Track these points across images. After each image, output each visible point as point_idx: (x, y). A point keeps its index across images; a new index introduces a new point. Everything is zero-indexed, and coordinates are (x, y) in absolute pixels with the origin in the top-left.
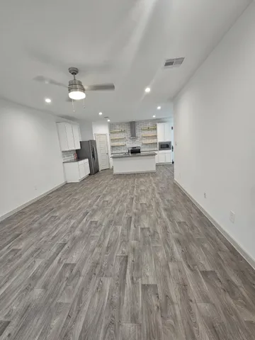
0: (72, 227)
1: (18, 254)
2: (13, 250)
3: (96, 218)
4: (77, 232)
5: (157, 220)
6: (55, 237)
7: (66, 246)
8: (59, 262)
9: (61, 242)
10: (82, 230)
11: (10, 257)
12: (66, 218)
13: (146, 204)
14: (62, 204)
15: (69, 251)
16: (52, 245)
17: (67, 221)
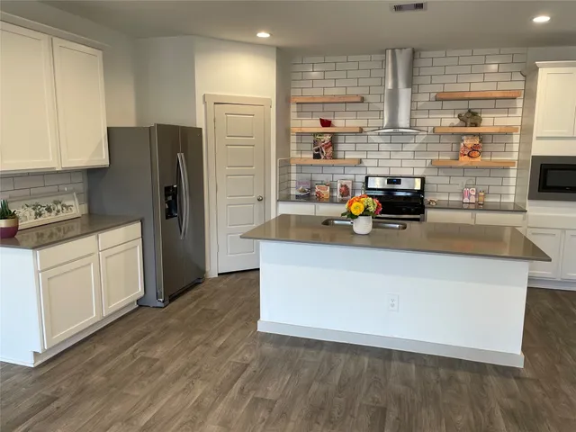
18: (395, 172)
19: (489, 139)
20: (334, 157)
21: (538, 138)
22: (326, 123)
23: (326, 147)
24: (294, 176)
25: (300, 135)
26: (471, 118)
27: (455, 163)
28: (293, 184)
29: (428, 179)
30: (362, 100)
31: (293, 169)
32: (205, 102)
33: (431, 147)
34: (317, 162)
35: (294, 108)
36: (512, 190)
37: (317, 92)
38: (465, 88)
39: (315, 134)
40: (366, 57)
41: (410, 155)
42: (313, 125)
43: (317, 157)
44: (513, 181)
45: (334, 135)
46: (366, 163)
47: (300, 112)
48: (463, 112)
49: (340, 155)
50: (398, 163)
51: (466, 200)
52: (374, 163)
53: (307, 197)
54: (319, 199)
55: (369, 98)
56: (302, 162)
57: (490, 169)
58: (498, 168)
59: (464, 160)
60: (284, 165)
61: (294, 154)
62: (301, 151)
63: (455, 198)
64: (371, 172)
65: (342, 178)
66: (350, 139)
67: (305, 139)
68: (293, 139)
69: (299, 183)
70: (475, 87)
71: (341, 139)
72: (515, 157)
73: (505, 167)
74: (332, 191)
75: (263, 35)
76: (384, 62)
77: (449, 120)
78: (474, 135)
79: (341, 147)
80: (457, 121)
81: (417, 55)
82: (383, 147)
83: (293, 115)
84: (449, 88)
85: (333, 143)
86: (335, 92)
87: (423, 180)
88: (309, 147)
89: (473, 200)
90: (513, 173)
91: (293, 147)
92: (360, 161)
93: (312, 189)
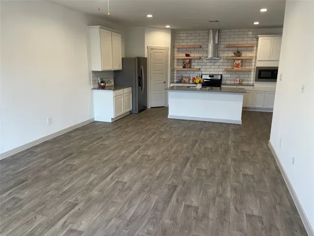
0: (91, 184)
1: (18, 204)
2: (14, 198)
3: (126, 178)
4: (95, 193)
5: (214, 199)
6: (65, 192)
7: (77, 208)
8: (64, 226)
9: (71, 200)
10: (101, 191)
11: (9, 206)
12: (86, 170)
13: (206, 171)
14: (85, 149)
15: (79, 214)
16: (59, 203)
17: (86, 174)
18: (211, 73)
19: (244, 61)
20: (190, 68)
21: (258, 61)
22: (187, 55)
23: (187, 64)
24: (175, 75)
25: (178, 59)
26: (238, 54)
27: (232, 70)
28: (175, 77)
29: (223, 76)
30: (201, 47)
31: (175, 72)
32: (148, 49)
33: (224, 64)
34: (184, 69)
35: (176, 50)
36: (252, 79)
37: (185, 44)
38: (237, 43)
39: (183, 59)
40: (202, 32)
41: (217, 67)
42: (183, 56)
43: (184, 67)
44: (252, 76)
45: (190, 60)
46: (202, 70)
47: (178, 51)
48: (236, 52)
49: (192, 67)
50: (213, 70)
51: (236, 83)
52: (205, 70)
53: (180, 82)
54: (185, 82)
55: (203, 46)
56: (178, 69)
57: (244, 71)
58: (247, 71)
59: (236, 68)
60: (173, 70)
61: (175, 67)
62: (178, 65)
63: (232, 82)
64: (203, 73)
65: (193, 75)
66: (196, 61)
67: (180, 61)
68: (175, 61)
69: (177, 77)
70: (240, 43)
71: (193, 61)
72: (253, 67)
73: (250, 71)
74: (189, 80)
75: (168, 27)
76: (209, 33)
77: (231, 54)
78: (239, 60)
79: (193, 64)
80: (233, 55)
81: (220, 31)
82: (207, 64)
83: (176, 52)
84: (231, 43)
85: (190, 62)
86: (191, 44)
87: (221, 76)
88: (181, 64)
89: (238, 82)
90: (252, 73)
91: (175, 64)
92: (200, 69)
93: (182, 79)
